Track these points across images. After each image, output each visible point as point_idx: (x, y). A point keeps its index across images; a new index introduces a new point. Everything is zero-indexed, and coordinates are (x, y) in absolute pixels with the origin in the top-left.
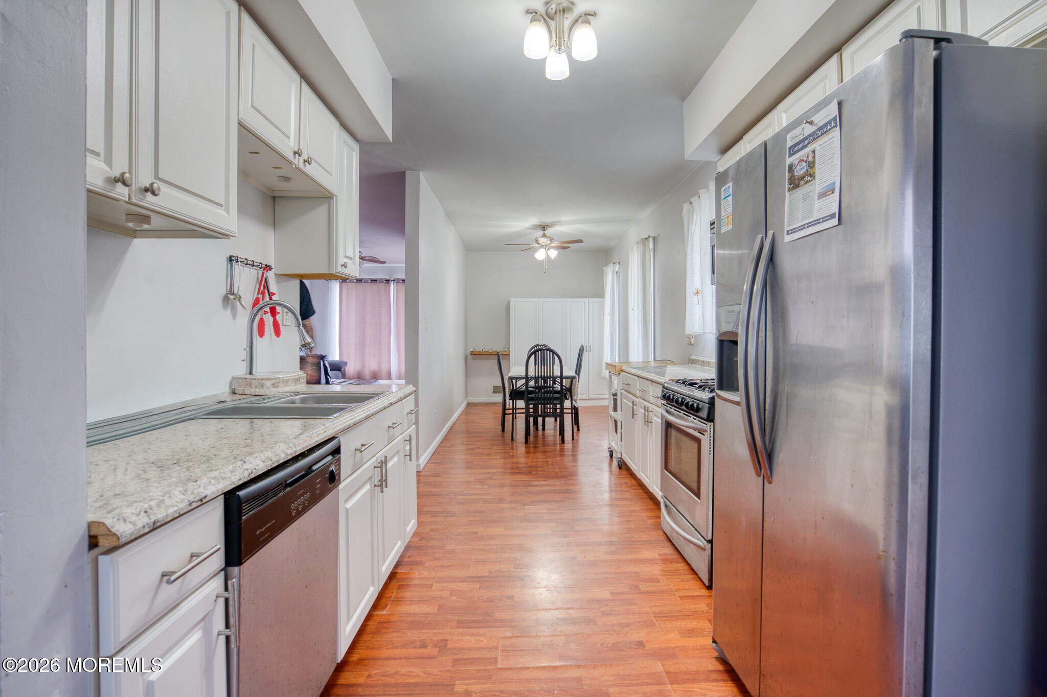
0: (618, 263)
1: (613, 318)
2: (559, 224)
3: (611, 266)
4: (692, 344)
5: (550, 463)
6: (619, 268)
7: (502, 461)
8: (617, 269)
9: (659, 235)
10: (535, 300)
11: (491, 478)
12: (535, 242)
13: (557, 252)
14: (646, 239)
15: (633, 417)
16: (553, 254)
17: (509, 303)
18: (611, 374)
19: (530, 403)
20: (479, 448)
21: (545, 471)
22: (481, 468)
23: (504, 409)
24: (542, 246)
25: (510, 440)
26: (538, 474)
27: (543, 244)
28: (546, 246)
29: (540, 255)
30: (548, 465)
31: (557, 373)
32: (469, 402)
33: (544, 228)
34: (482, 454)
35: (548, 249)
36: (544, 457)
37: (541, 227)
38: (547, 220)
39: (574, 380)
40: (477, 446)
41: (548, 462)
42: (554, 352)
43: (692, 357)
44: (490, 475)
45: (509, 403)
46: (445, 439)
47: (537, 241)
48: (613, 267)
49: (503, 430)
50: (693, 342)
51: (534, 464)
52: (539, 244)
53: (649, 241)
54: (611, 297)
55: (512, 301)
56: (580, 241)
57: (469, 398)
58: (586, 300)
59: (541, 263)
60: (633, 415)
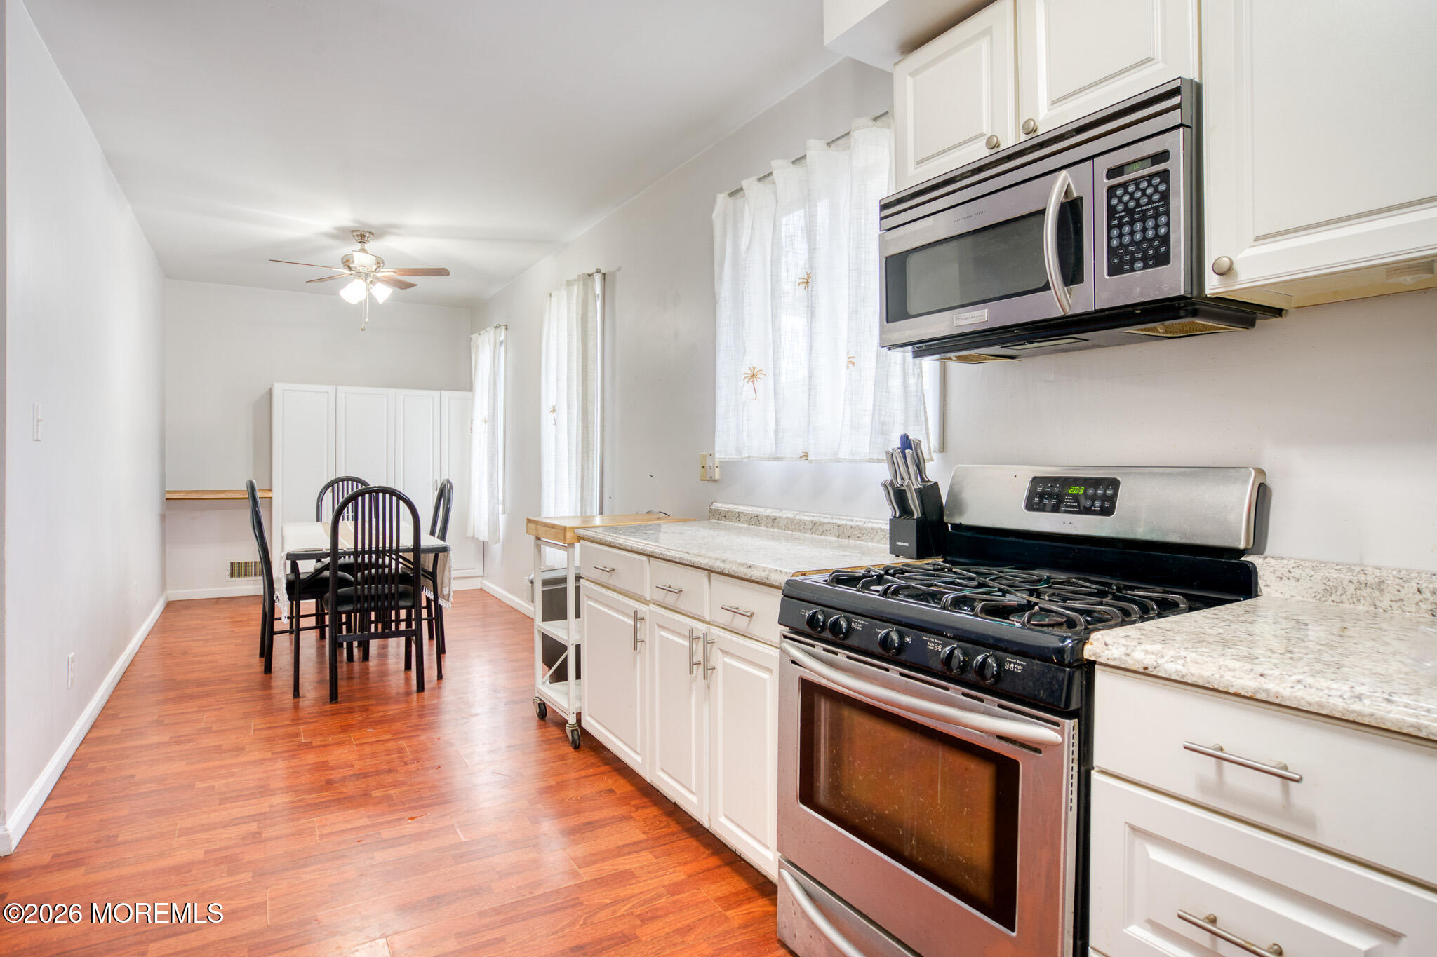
0: (503, 328)
1: (494, 429)
2: (396, 231)
3: (491, 331)
4: (715, 481)
5: (409, 755)
6: (506, 337)
7: (280, 766)
8: (502, 338)
9: (619, 269)
10: (331, 389)
11: (256, 838)
12: (342, 265)
13: (391, 290)
14: (590, 275)
15: (635, 648)
16: (383, 293)
17: (270, 391)
18: (539, 542)
19: (341, 609)
20: (208, 730)
21: (404, 783)
22: (222, 802)
23: (269, 617)
24: (359, 275)
25: (291, 696)
26: (389, 797)
27: (360, 269)
28: (367, 274)
29: (353, 292)
30: (406, 764)
31: (407, 541)
32: (170, 599)
33: (362, 236)
34: (219, 750)
35: (371, 282)
36: (388, 736)
37: (354, 234)
38: (374, 217)
39: (441, 555)
40: (203, 725)
41: (400, 750)
42: (400, 497)
43: (717, 506)
44: (254, 827)
45: (283, 606)
46: (106, 715)
47: (347, 262)
48: (495, 335)
49: (268, 669)
50: (717, 476)
51: (370, 762)
52: (350, 268)
53: (593, 280)
54: (489, 388)
55: (278, 389)
56: (442, 272)
57: (169, 592)
58: (436, 394)
59: (355, 310)
60: (636, 641)
